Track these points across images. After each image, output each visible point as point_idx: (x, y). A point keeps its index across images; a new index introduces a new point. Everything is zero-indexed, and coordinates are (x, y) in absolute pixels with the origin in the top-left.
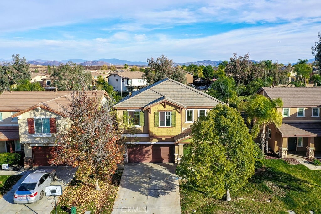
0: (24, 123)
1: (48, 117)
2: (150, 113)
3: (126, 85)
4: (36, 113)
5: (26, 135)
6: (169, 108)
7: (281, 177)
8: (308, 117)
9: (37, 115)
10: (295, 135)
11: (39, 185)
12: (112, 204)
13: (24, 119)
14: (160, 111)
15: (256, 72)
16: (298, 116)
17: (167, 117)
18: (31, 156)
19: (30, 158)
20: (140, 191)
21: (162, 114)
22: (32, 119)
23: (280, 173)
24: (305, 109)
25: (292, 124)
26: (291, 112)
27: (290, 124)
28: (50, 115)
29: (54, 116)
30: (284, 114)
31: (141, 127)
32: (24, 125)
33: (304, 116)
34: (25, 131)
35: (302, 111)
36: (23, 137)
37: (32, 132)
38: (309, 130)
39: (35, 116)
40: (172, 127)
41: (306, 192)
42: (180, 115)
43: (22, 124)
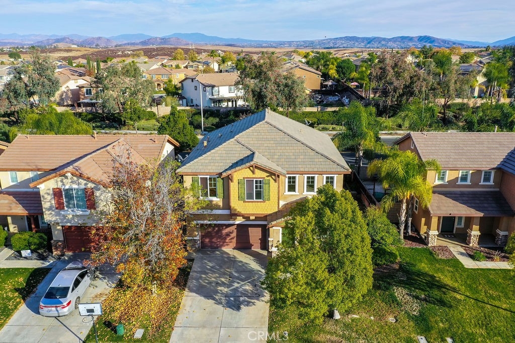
0: (48, 194)
1: (83, 187)
2: (232, 181)
3: (210, 97)
4: (64, 181)
5: (53, 211)
6: (259, 174)
7: (420, 281)
8: (475, 184)
9: (65, 183)
10: (450, 214)
11: (73, 290)
12: (173, 319)
13: (49, 189)
14: (247, 178)
15: (419, 79)
16: (459, 183)
17: (256, 187)
18: (62, 239)
19: (60, 241)
20: (214, 299)
21: (250, 182)
22: (60, 189)
23: (419, 274)
24: (471, 172)
25: (448, 195)
26: (449, 176)
27: (446, 194)
28: (86, 184)
29: (90, 185)
30: (438, 179)
31: (218, 199)
32: (49, 198)
33: (469, 183)
34: (50, 205)
35: (466, 175)
36: (49, 215)
37: (60, 206)
38: (473, 205)
39: (63, 185)
40: (264, 201)
41: (451, 307)
42: (277, 184)
43: (46, 196)
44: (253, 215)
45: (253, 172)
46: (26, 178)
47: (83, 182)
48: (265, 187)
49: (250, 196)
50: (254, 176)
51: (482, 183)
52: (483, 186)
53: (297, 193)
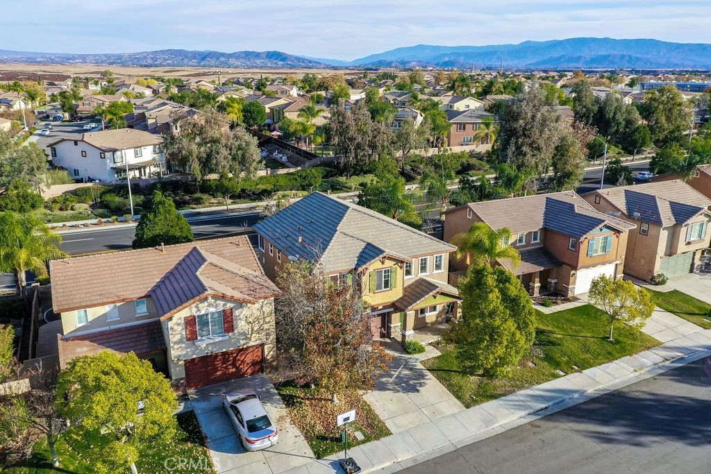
0: (179, 324)
1: (221, 308)
2: (364, 276)
3: (111, 166)
4: (200, 306)
5: (183, 343)
6: (388, 263)
8: (528, 244)
9: (201, 309)
10: (523, 272)
13: (180, 319)
14: (377, 269)
16: (518, 244)
17: (385, 276)
18: (184, 376)
19: (182, 379)
20: (389, 389)
21: (379, 272)
22: (194, 317)
24: (525, 234)
28: (224, 305)
29: (230, 305)
32: (179, 329)
33: (524, 243)
34: (180, 338)
35: (522, 237)
36: (178, 349)
37: (192, 337)
38: (535, 261)
39: (199, 310)
40: (391, 290)
41: (559, 345)
43: (176, 327)
44: (381, 304)
45: (383, 263)
46: (101, 314)
47: (222, 303)
48: (393, 274)
49: (379, 287)
50: (383, 266)
51: (532, 242)
52: (533, 245)
53: (413, 276)
